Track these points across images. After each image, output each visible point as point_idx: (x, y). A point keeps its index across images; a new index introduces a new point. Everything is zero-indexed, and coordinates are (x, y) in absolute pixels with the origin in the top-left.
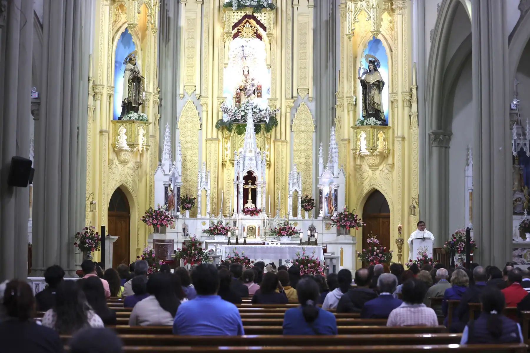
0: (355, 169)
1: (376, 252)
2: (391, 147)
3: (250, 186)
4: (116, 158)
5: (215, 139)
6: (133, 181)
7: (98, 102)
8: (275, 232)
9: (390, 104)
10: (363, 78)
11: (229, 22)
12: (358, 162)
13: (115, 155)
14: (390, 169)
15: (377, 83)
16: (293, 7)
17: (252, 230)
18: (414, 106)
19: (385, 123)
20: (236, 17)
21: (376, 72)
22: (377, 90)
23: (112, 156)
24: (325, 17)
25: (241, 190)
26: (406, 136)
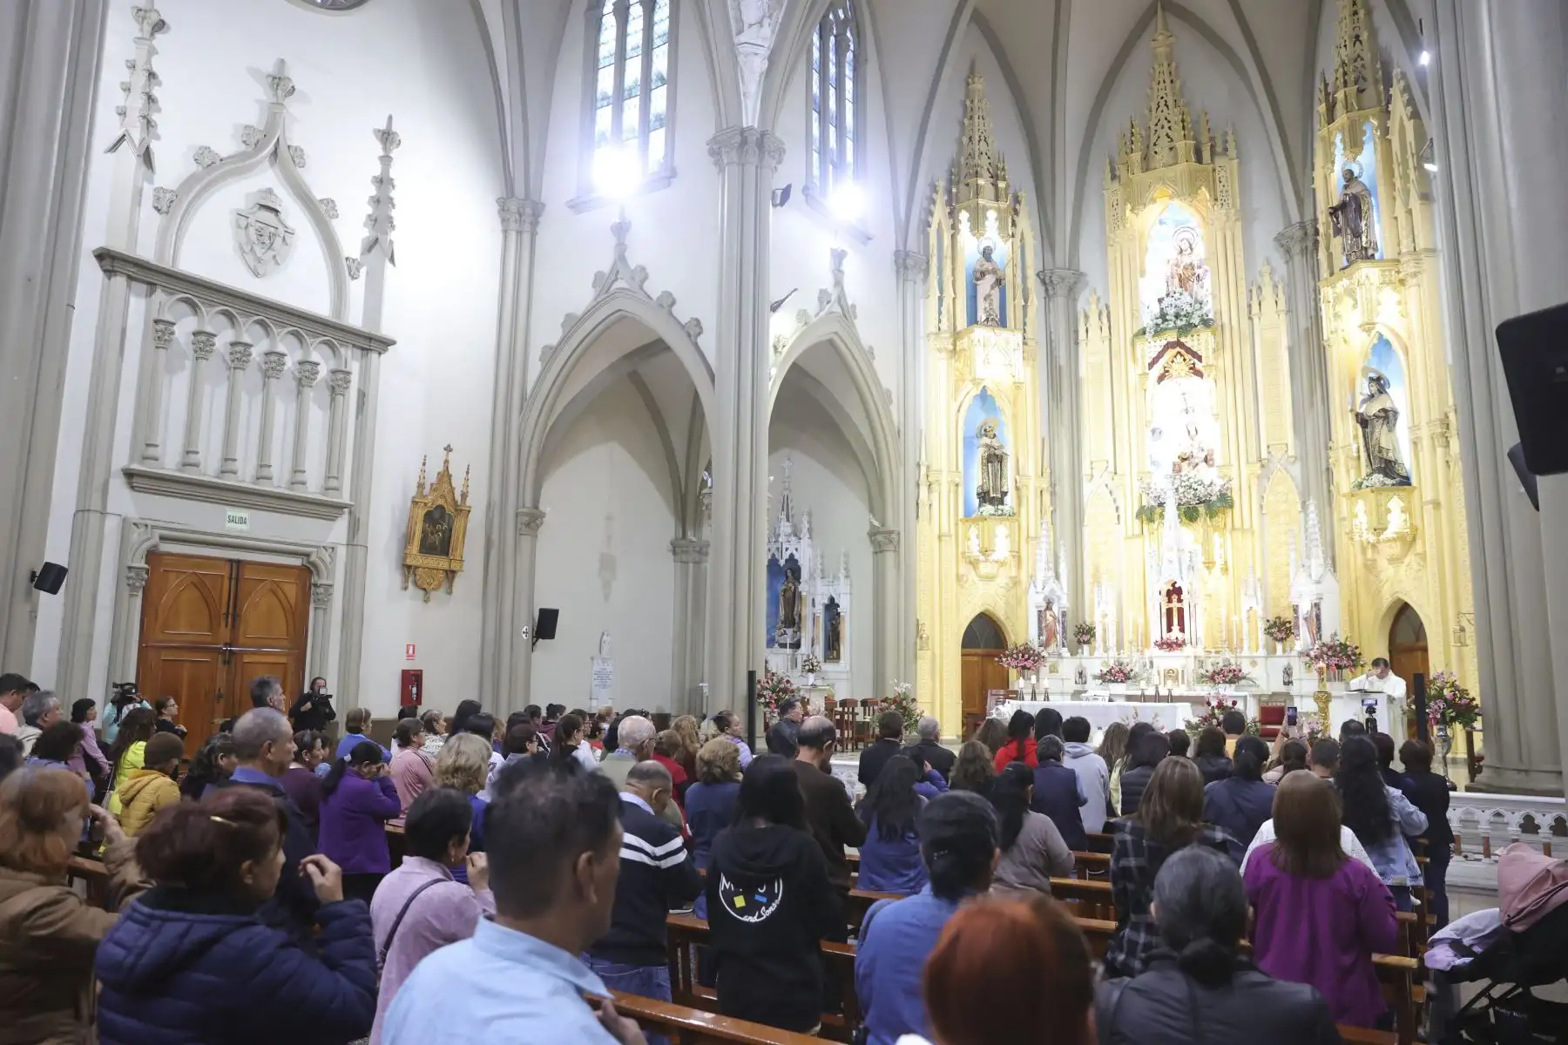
0: (1366, 567)
1: (1218, 719)
2: (1418, 522)
3: (1175, 605)
4: (973, 573)
5: (1138, 536)
6: (1007, 603)
7: (935, 496)
8: (1206, 676)
9: (1412, 445)
10: (1361, 411)
11: (1143, 357)
12: (1369, 554)
13: (971, 567)
14: (1422, 563)
15: (1382, 414)
16: (1250, 318)
17: (1171, 675)
18: (1455, 445)
19: (1406, 481)
20: (1153, 349)
21: (1383, 396)
22: (1385, 426)
23: (964, 569)
24: (1304, 323)
25: (1164, 611)
26: (1442, 499)
